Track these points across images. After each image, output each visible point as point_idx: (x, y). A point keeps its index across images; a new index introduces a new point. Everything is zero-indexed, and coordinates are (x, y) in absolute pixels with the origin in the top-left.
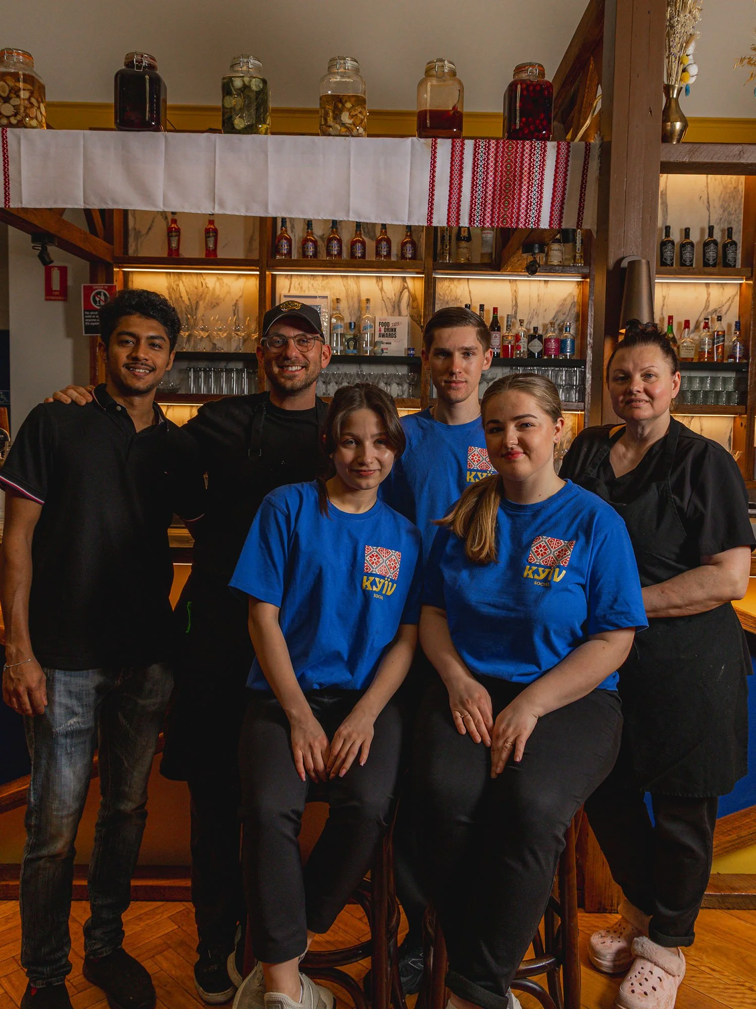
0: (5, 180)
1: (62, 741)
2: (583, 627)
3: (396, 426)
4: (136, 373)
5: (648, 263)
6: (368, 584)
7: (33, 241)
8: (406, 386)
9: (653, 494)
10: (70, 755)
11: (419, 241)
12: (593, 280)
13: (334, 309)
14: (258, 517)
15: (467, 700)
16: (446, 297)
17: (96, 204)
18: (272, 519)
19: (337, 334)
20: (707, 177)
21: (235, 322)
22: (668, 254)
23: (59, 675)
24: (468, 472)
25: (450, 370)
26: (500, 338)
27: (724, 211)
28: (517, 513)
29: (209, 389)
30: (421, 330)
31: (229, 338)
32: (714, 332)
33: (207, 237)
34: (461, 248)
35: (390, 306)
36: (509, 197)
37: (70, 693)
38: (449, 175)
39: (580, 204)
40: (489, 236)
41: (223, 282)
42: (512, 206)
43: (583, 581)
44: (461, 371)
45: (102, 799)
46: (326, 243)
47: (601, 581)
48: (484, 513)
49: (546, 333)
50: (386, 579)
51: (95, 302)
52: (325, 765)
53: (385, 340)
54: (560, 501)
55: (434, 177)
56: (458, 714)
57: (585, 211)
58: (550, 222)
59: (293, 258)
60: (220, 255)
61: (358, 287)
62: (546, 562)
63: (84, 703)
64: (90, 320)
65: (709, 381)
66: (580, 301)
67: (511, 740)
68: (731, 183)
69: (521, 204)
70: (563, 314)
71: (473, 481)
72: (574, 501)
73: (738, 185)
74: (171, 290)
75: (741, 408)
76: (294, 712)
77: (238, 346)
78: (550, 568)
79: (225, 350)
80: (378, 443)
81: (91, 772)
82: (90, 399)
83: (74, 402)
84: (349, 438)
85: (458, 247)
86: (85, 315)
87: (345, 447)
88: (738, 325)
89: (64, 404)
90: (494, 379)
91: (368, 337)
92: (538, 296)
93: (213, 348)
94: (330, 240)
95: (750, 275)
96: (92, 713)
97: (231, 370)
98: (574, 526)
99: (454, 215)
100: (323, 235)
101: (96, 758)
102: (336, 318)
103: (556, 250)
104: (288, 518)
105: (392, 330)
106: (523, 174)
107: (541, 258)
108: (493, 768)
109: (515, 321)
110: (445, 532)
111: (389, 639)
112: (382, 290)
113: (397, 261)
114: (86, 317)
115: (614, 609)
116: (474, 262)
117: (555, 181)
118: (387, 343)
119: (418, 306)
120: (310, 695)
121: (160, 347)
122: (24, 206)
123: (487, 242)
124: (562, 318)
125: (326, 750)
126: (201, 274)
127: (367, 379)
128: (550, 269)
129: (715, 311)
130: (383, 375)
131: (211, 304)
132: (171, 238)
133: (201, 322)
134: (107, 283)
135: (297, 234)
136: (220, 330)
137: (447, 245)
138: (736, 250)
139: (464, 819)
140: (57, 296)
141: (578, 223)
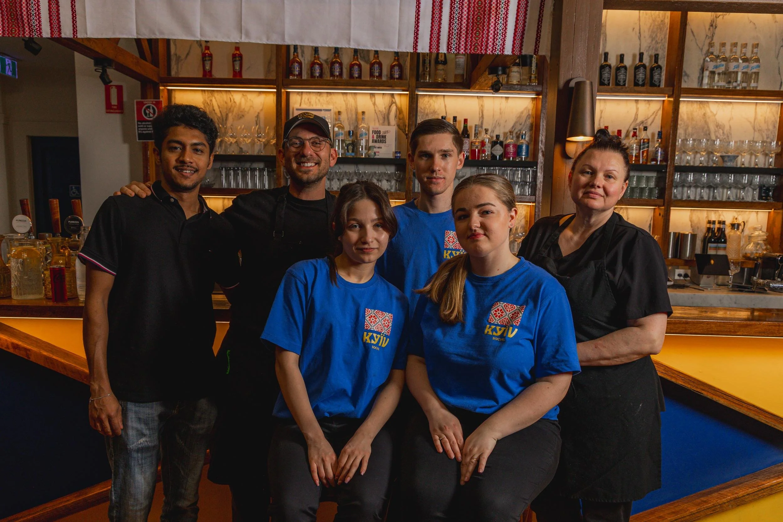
0: (73, 14)
1: (135, 455)
2: (531, 372)
3: (391, 214)
4: (184, 174)
5: (591, 84)
6: (368, 338)
7: (96, 64)
8: (393, 182)
9: (591, 270)
10: (141, 466)
11: (405, 64)
12: (545, 96)
13: (336, 120)
14: (282, 285)
15: (445, 426)
16: (426, 110)
17: (146, 35)
18: (293, 286)
19: (339, 141)
20: (640, 12)
21: (258, 131)
22: (606, 75)
23: (131, 406)
24: (445, 251)
25: (431, 168)
26: (469, 143)
27: (652, 40)
28: (481, 284)
29: (237, 184)
30: (405, 137)
31: (253, 143)
32: (641, 140)
33: (234, 61)
34: (439, 70)
35: (381, 118)
36: (480, 29)
37: (139, 419)
38: (431, 10)
39: (537, 35)
40: (462, 60)
41: (247, 98)
42: (482, 36)
43: (531, 337)
44: (440, 169)
45: (164, 498)
46: (329, 65)
47: (546, 337)
48: (454, 284)
49: (506, 139)
50: (382, 334)
51: (146, 114)
52: (334, 475)
53: (377, 145)
54: (514, 275)
55: (419, 11)
56: (437, 437)
57: (541, 40)
58: (513, 49)
59: (303, 78)
60: (245, 76)
61: (356, 102)
62: (502, 322)
63: (151, 427)
64: (142, 129)
65: (635, 179)
66: (534, 112)
67: (476, 457)
68: (659, 17)
69: (490, 34)
70: (520, 124)
71: (448, 257)
72: (525, 274)
73: (665, 19)
74: (206, 104)
75: (660, 201)
76: (311, 435)
77: (260, 150)
78: (505, 326)
79: (250, 153)
80: (376, 226)
81: (157, 478)
82: (149, 193)
83: (136, 195)
84: (354, 223)
85: (436, 69)
86: (138, 125)
87: (351, 230)
88: (660, 134)
89: (129, 196)
90: (463, 177)
91: (363, 143)
92: (500, 109)
93: (240, 152)
94: (333, 64)
95: (671, 93)
96: (157, 434)
97: (255, 169)
98: (525, 294)
99: (434, 43)
100: (327, 59)
101: (159, 468)
102: (338, 127)
103: (515, 72)
104: (306, 286)
105: (383, 137)
106: (491, 9)
107: (503, 79)
108: (462, 478)
109: (481, 130)
110: (425, 299)
111: (383, 381)
112: (374, 104)
113: (387, 81)
114: (139, 126)
115: (556, 358)
116: (448, 81)
117: (517, 15)
118: (378, 148)
119: (403, 118)
120: (322, 420)
121: (202, 152)
122: (88, 37)
123: (459, 65)
124: (518, 127)
125: (334, 464)
126: (229, 91)
127: (363, 177)
128: (510, 88)
129: (642, 122)
130: (375, 173)
131: (238, 115)
132: (205, 62)
133: (230, 130)
134: (154, 99)
135: (306, 59)
136: (245, 137)
137: (427, 68)
138: (661, 73)
139: (439, 514)
140: (115, 109)
141: (535, 50)
